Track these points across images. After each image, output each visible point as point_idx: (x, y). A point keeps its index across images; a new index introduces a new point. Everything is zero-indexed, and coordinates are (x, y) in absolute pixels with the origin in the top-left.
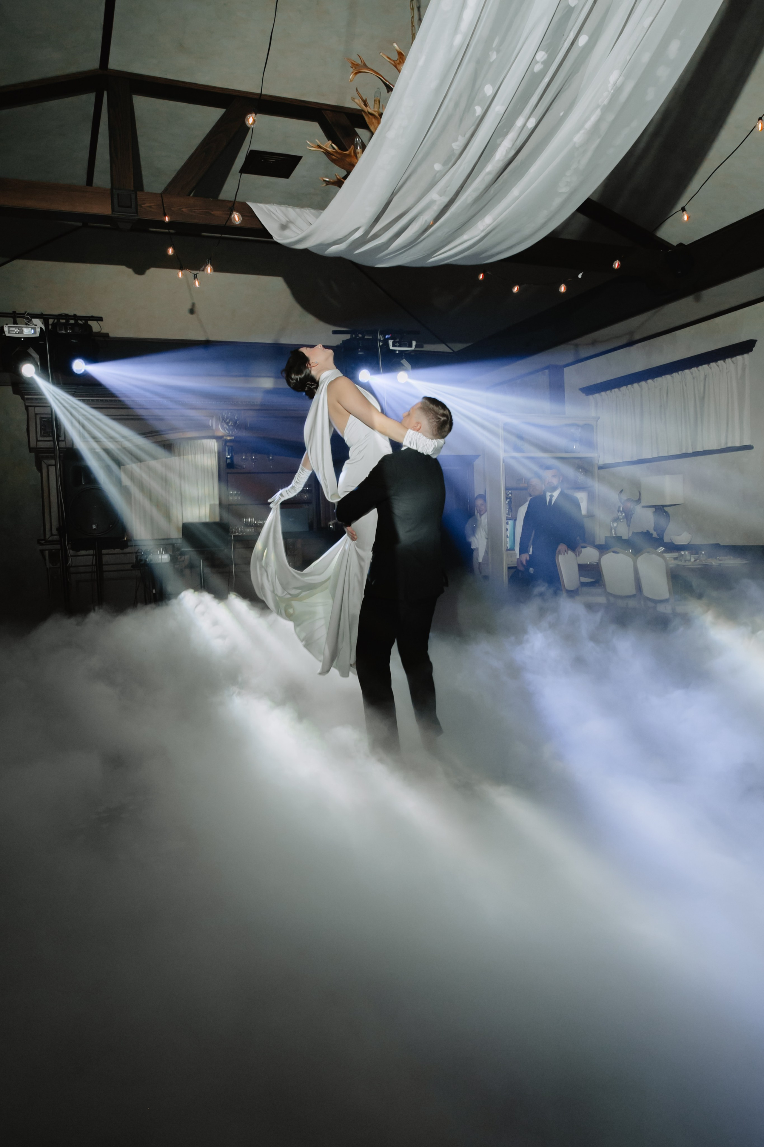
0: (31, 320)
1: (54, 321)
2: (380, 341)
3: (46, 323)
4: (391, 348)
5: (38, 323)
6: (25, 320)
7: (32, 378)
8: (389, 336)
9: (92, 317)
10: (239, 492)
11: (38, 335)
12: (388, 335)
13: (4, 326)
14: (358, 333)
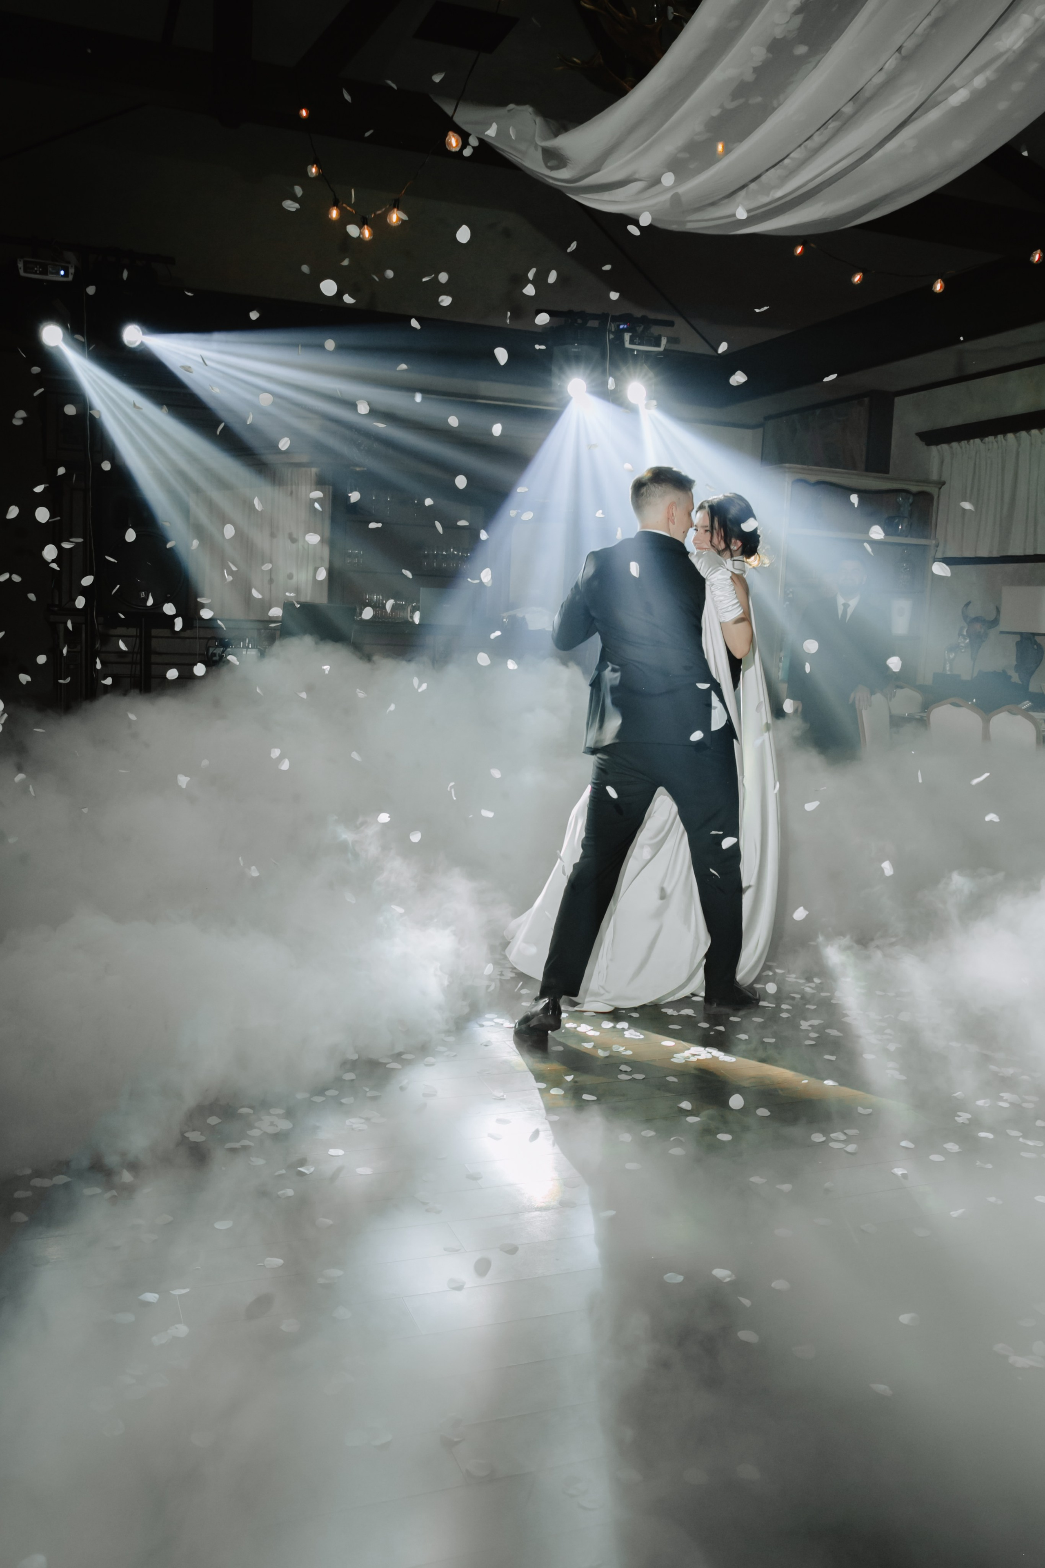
2: (610, 331)
3: (84, 259)
4: (627, 345)
5: (72, 259)
6: (51, 252)
7: (57, 347)
8: (625, 326)
9: (158, 256)
10: (362, 552)
11: (70, 278)
12: (624, 324)
13: (18, 260)
14: (575, 316)
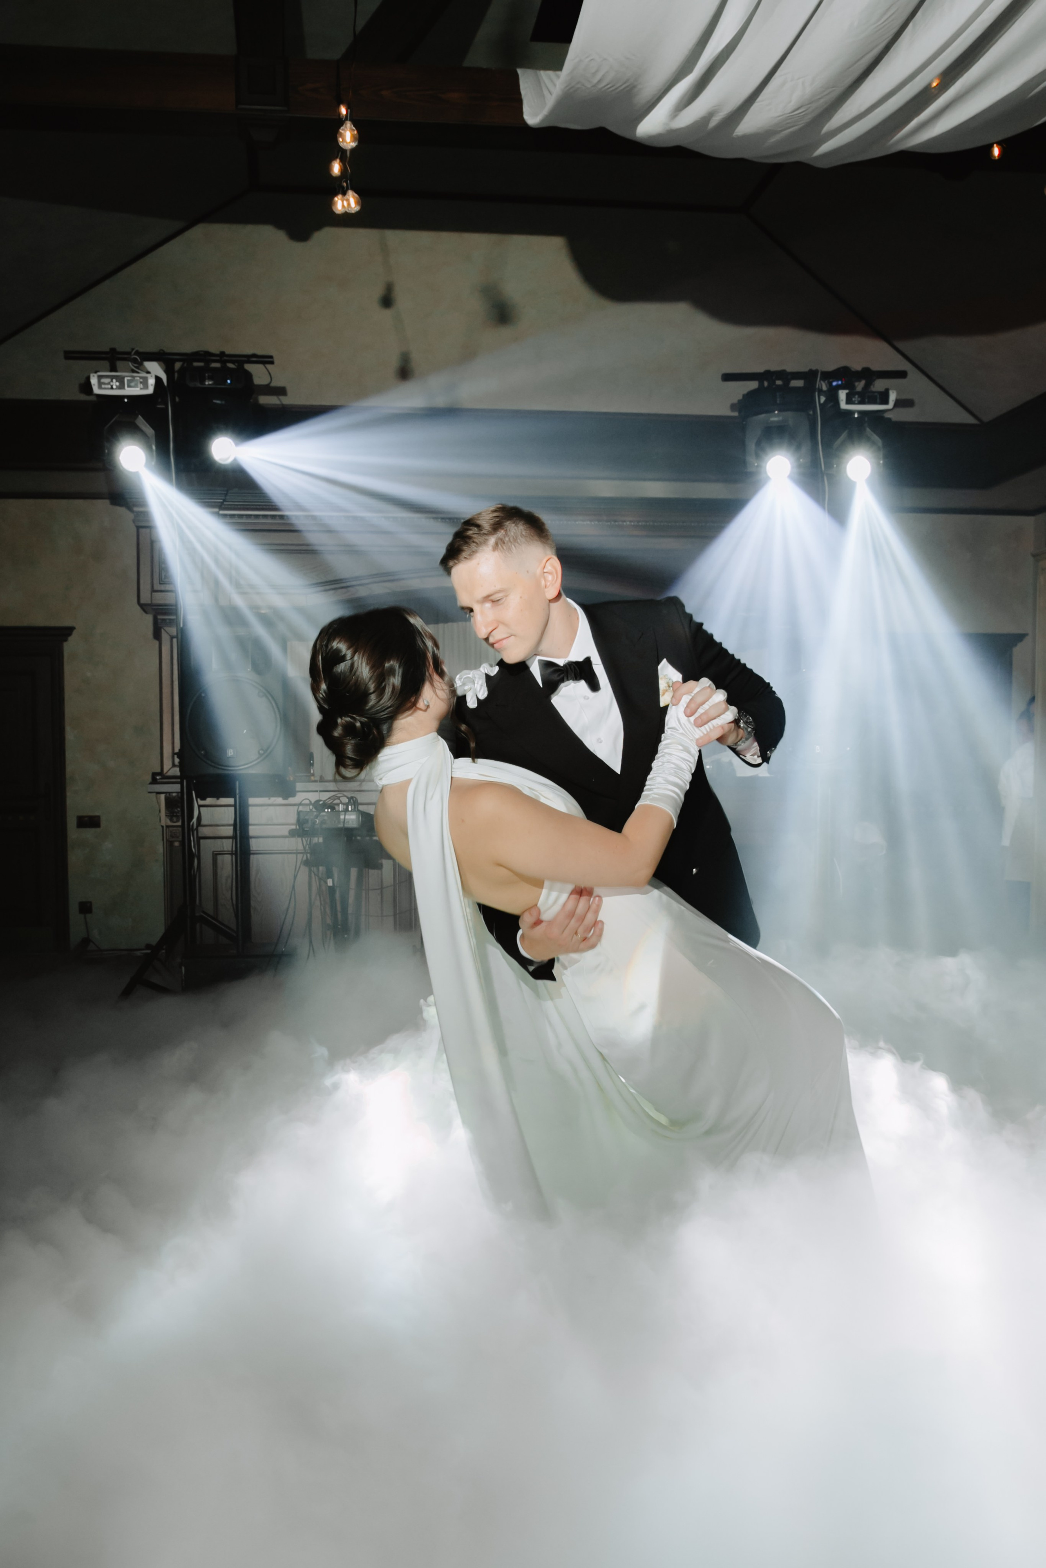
0: (141, 364)
1: (183, 365)
2: (820, 391)
3: (168, 371)
4: (844, 406)
5: (155, 369)
6: (130, 364)
7: (137, 473)
8: (840, 382)
9: (254, 356)
11: (150, 390)
12: (837, 380)
13: (92, 375)
14: (774, 378)
